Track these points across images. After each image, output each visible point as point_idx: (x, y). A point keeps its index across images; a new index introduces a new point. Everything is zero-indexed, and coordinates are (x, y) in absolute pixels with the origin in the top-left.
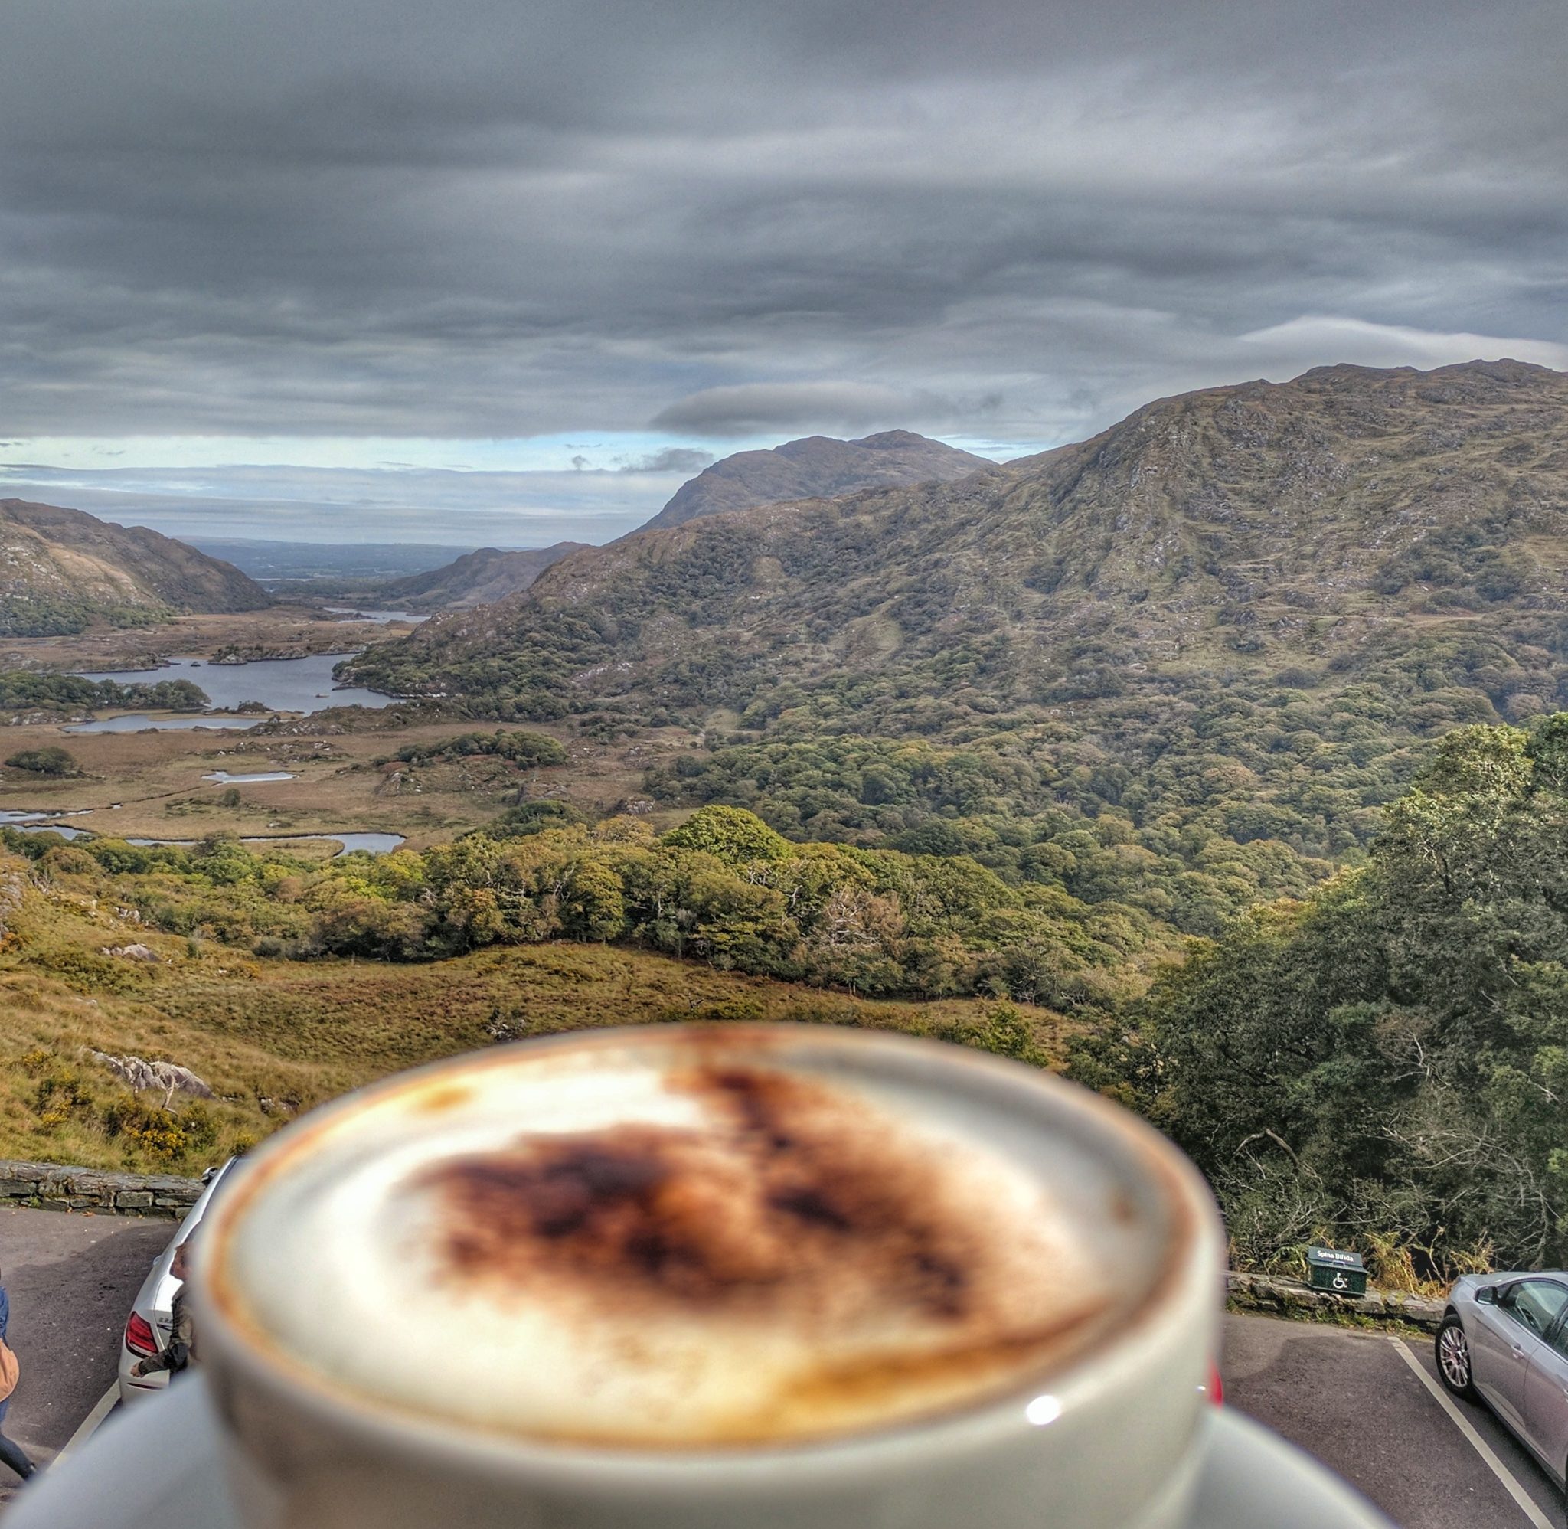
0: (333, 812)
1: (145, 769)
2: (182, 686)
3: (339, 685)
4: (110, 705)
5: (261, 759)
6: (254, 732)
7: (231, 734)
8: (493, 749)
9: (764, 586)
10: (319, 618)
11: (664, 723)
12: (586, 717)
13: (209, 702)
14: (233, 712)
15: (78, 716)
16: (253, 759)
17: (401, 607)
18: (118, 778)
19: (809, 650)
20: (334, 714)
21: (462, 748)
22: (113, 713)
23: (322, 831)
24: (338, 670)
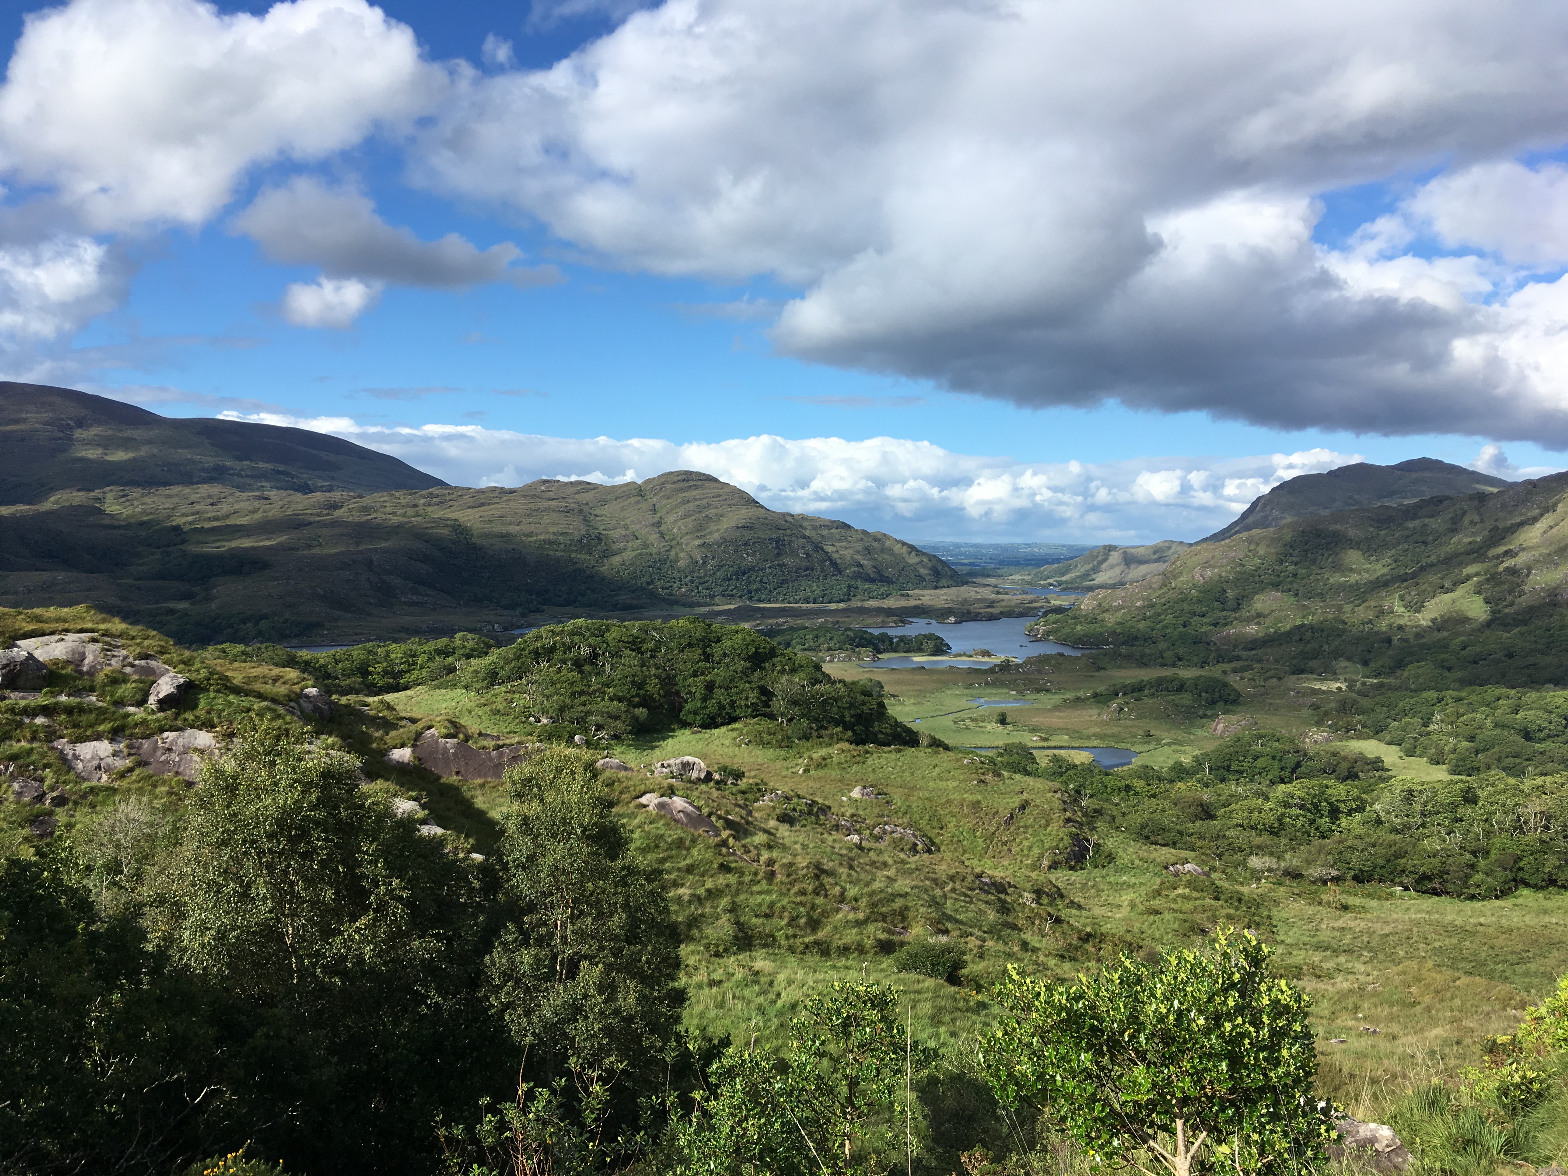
2: (931, 637)
4: (887, 650)
5: (1005, 690)
6: (991, 671)
7: (976, 670)
8: (1181, 688)
9: (1352, 570)
11: (1302, 671)
12: (1234, 665)
13: (951, 648)
14: (969, 656)
15: (868, 656)
16: (1000, 690)
18: (912, 701)
19: (1407, 619)
20: (1044, 659)
21: (1160, 686)
22: (889, 654)
23: (1074, 744)
24: (1029, 629)
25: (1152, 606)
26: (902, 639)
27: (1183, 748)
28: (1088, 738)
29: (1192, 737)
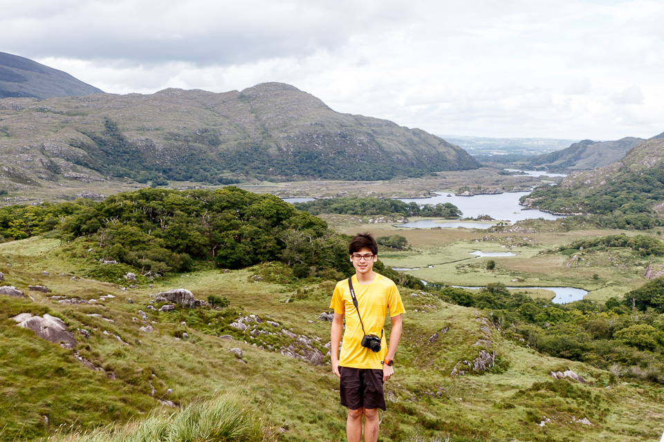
0: (544, 275)
1: (440, 248)
2: (449, 206)
3: (524, 207)
4: (414, 215)
5: (497, 245)
6: (490, 230)
7: (479, 231)
10: (503, 174)
13: (462, 214)
14: (475, 220)
15: (400, 219)
16: (493, 245)
17: (543, 169)
18: (428, 252)
20: (529, 223)
22: (416, 218)
23: (542, 284)
24: (522, 200)
25: (613, 184)
26: (426, 207)
27: (620, 288)
28: (553, 280)
29: (629, 280)
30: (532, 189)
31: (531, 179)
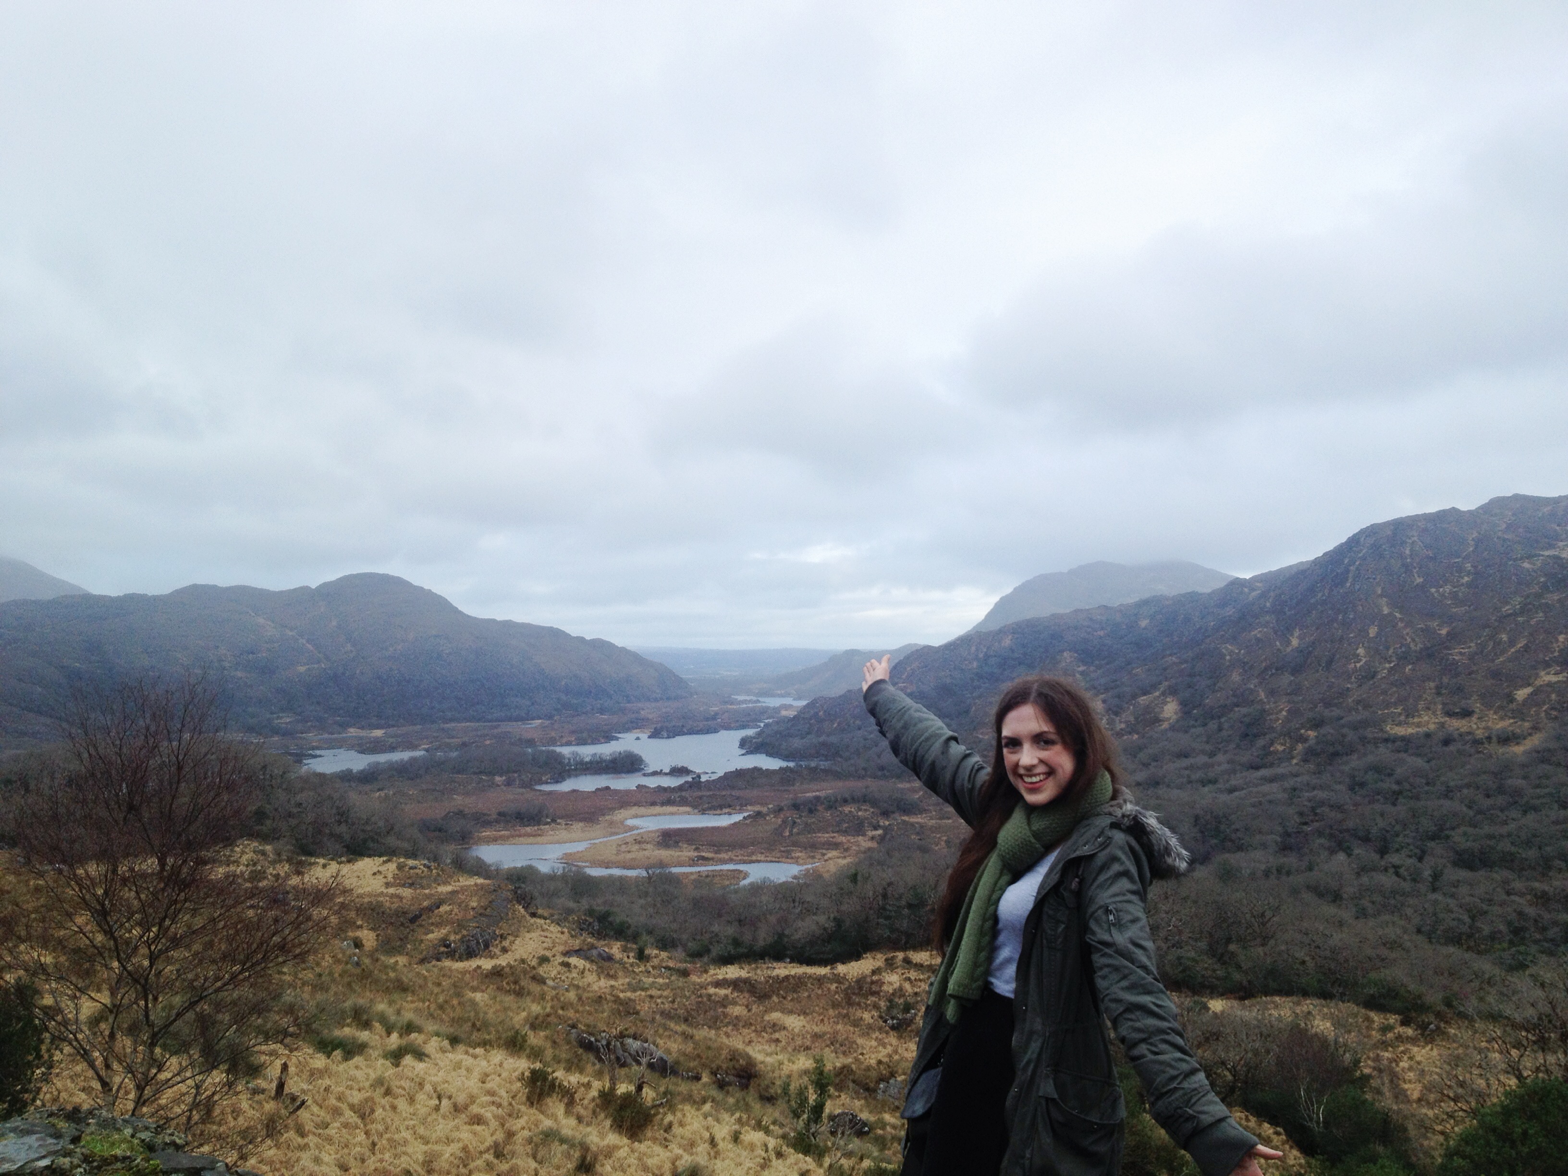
2: (628, 755)
3: (744, 751)
4: (576, 771)
5: (687, 809)
6: (680, 788)
7: (665, 790)
10: (727, 703)
13: (647, 766)
14: (666, 774)
16: (681, 809)
17: (788, 695)
20: (739, 774)
24: (743, 743)
26: (594, 758)
30: (762, 725)
31: (764, 711)
